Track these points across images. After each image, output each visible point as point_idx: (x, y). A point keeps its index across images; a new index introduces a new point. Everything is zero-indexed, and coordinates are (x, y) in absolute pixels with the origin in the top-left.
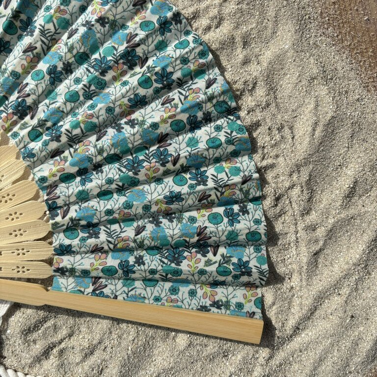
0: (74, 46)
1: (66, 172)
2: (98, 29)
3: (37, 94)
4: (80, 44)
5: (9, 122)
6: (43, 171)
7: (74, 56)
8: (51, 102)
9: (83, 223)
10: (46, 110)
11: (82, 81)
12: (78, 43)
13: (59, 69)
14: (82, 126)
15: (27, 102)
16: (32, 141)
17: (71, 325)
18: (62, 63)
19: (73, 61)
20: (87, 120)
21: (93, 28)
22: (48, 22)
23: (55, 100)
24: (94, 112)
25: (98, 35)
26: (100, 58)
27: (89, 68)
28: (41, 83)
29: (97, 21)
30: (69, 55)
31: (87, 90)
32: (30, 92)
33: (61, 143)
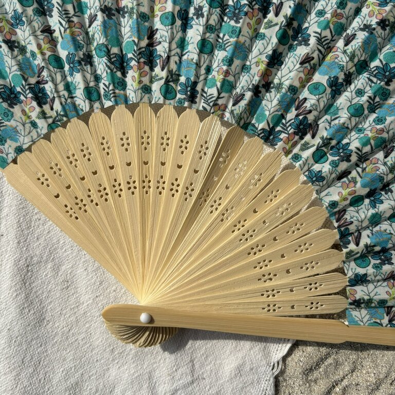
0: (356, 54)
1: (356, 195)
2: (379, 33)
3: (318, 110)
4: (362, 51)
5: (290, 144)
6: (331, 195)
7: (355, 65)
8: (333, 118)
9: (377, 249)
10: (328, 128)
11: (365, 93)
12: (359, 50)
13: (340, 80)
14: (372, 142)
15: (309, 119)
16: (316, 162)
17: (354, 360)
18: (343, 73)
19: (354, 71)
20: (377, 135)
21: (375, 32)
22: (325, 28)
23: (337, 116)
24: (385, 126)
25: (379, 40)
26: (381, 66)
27: (371, 78)
28: (322, 97)
29: (378, 24)
30: (350, 64)
31: (372, 102)
32: (311, 108)
33: (350, 163)
